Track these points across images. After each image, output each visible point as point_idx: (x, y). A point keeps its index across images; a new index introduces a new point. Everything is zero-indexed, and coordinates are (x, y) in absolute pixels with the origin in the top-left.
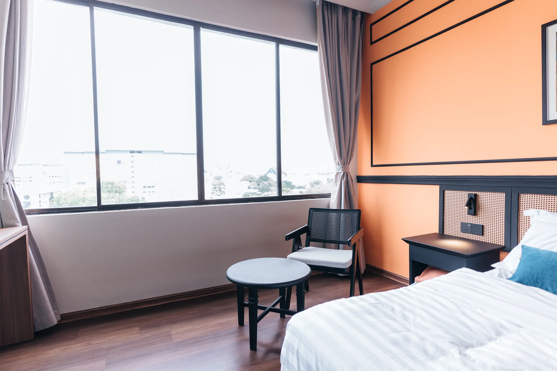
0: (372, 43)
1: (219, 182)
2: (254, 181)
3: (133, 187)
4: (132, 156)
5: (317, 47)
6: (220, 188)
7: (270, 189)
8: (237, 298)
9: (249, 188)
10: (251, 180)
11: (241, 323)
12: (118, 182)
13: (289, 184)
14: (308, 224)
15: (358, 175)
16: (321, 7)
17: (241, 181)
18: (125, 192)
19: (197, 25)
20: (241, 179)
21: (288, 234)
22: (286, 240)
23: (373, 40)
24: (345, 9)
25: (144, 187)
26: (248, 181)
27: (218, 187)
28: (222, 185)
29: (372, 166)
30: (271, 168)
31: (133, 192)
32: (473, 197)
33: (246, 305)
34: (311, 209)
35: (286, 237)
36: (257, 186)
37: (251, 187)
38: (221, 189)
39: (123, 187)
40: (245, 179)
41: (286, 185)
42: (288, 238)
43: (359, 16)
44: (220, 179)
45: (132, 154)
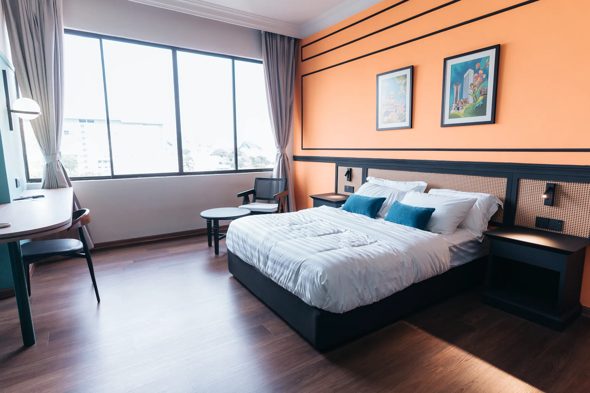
0: (303, 61)
1: (187, 157)
2: (225, 156)
3: (86, 162)
4: (82, 126)
5: (262, 61)
6: (188, 163)
7: (244, 164)
8: (207, 236)
9: (221, 163)
10: (222, 155)
11: (210, 245)
12: (66, 156)
13: (264, 159)
14: (255, 188)
15: (294, 155)
16: (264, 35)
17: (211, 155)
18: (76, 167)
19: (174, 49)
20: (211, 153)
21: (239, 193)
22: (238, 197)
23: (303, 59)
24: (282, 37)
25: (99, 162)
26: (220, 155)
27: (186, 162)
28: (190, 160)
29: (302, 149)
30: (245, 142)
31: (87, 167)
32: (349, 170)
33: (213, 234)
34: (256, 178)
35: (238, 195)
36: (229, 162)
37: (222, 162)
38: (189, 165)
39: (73, 162)
40: (215, 153)
41: (260, 160)
42: (240, 196)
43: (293, 41)
44: (188, 153)
45: (82, 123)
